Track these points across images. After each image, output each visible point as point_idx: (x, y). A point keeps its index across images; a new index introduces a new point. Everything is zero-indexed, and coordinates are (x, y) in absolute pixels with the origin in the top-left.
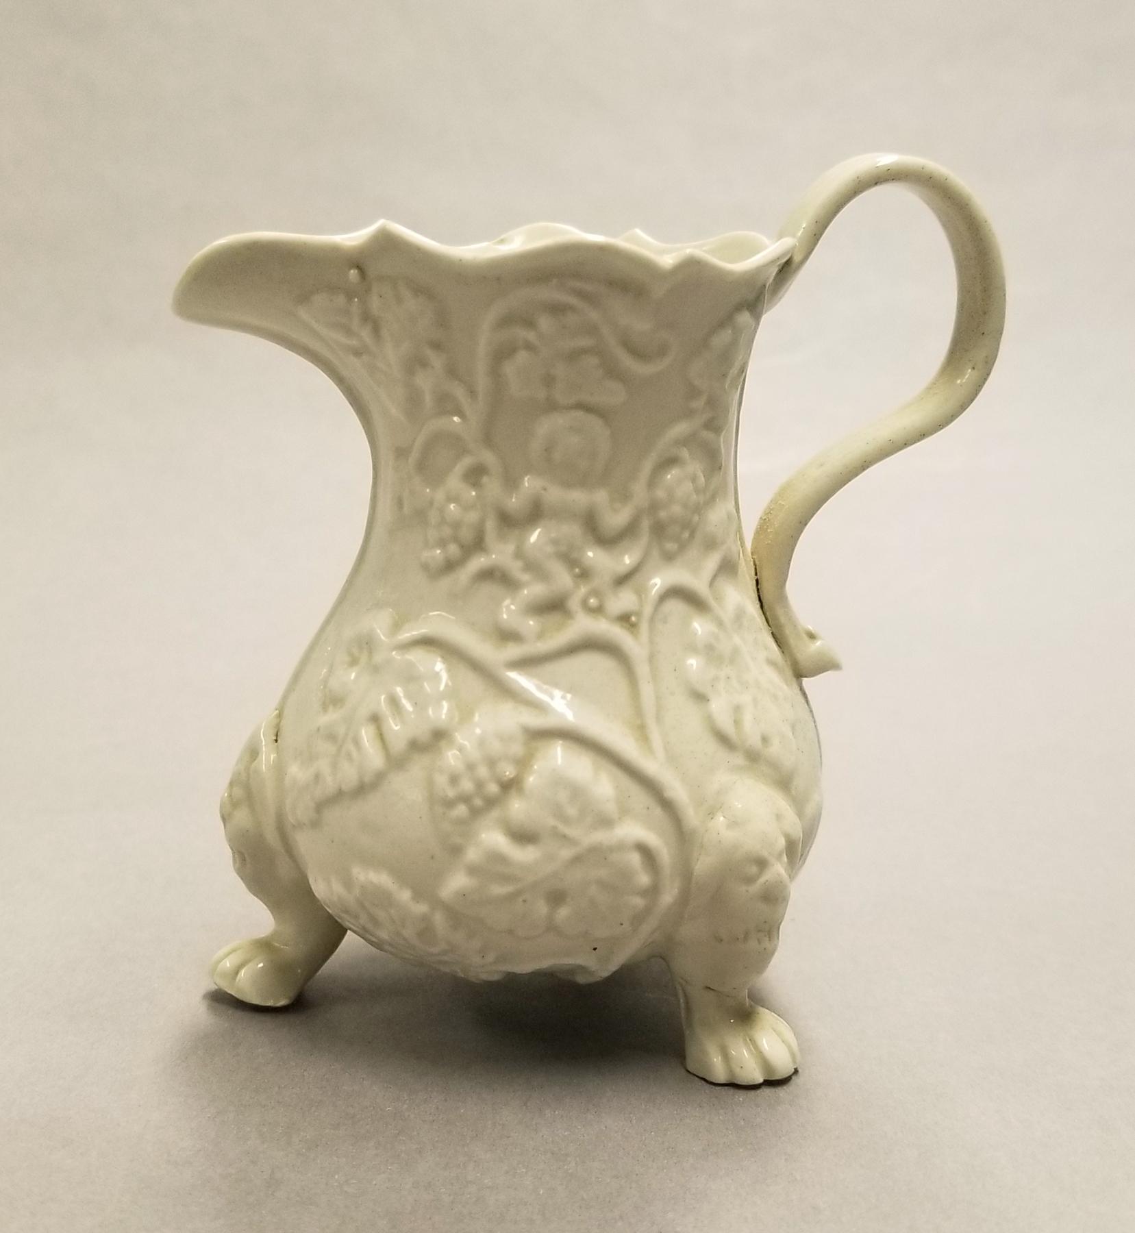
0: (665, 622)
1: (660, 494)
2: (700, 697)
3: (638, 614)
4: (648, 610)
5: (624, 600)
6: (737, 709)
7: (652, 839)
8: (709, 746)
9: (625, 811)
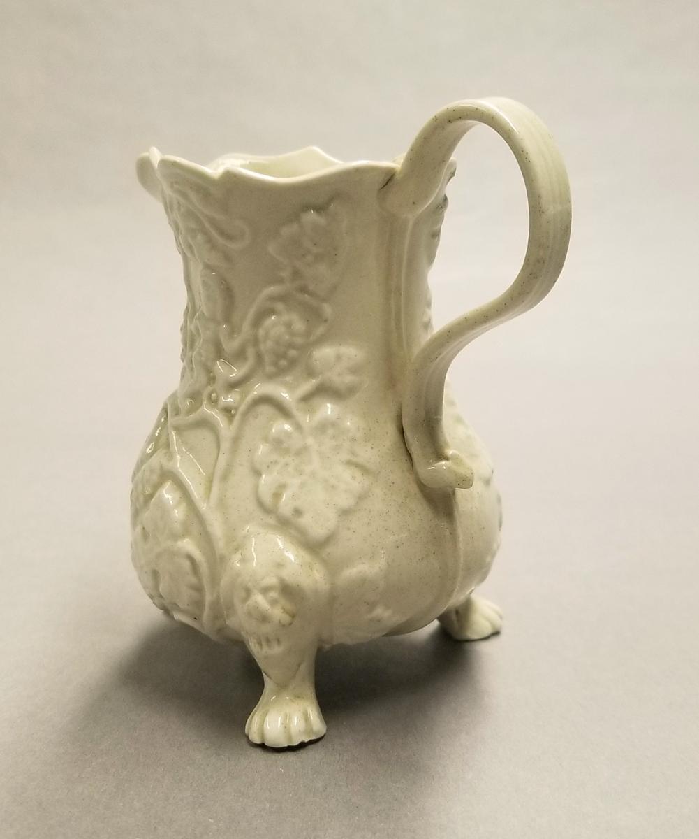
0: (256, 418)
1: (261, 332)
2: (257, 473)
3: (236, 409)
4: (243, 408)
5: (229, 399)
6: (283, 487)
7: (197, 555)
8: (251, 506)
9: (186, 533)
